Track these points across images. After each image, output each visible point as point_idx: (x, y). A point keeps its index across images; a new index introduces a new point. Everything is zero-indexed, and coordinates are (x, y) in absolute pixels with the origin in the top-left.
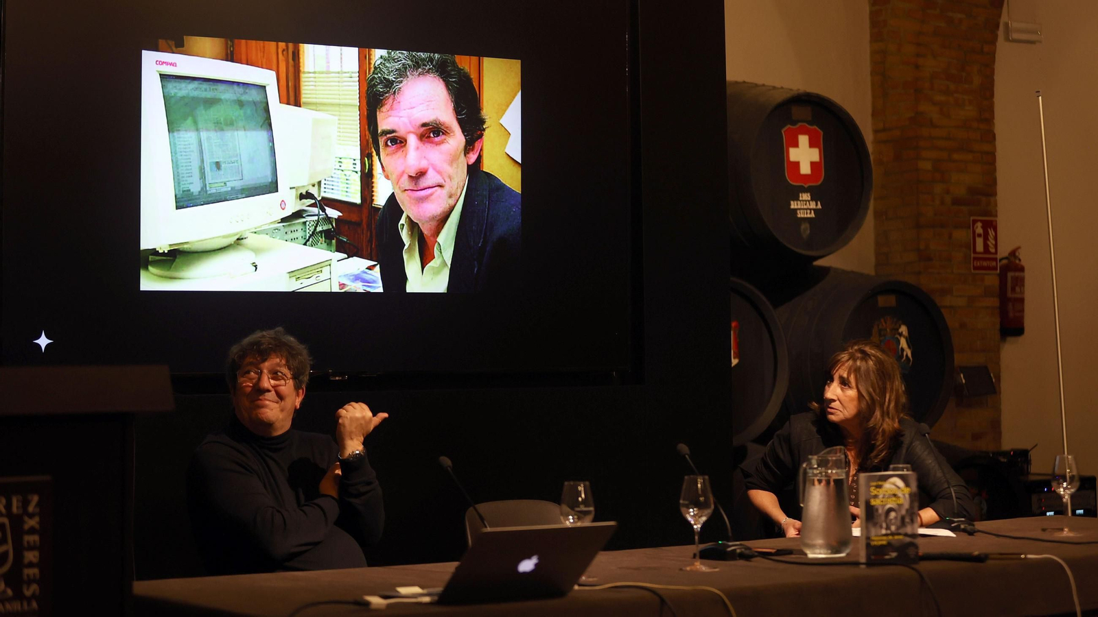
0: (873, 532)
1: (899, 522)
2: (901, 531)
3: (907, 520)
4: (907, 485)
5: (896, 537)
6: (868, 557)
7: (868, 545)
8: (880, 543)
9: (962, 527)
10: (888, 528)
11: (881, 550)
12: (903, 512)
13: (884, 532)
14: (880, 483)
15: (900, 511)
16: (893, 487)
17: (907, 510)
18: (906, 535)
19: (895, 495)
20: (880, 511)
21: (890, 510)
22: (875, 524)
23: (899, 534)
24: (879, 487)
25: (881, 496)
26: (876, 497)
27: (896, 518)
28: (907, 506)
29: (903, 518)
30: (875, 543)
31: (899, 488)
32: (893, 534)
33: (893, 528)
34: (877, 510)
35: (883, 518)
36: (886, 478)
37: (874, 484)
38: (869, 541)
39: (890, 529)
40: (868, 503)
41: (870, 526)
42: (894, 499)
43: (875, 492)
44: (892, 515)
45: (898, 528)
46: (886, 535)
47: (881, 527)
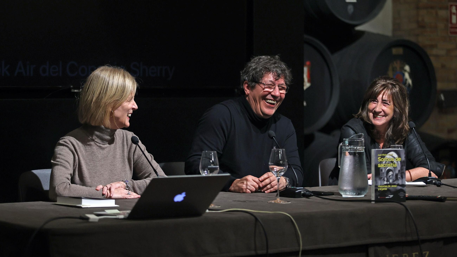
0: (379, 182)
1: (394, 178)
2: (395, 183)
3: (399, 176)
4: (399, 156)
5: (393, 186)
6: (376, 197)
7: (376, 190)
8: (383, 189)
9: (434, 182)
10: (387, 181)
11: (383, 193)
12: (397, 172)
13: (385, 183)
14: (383, 155)
15: (395, 170)
16: (391, 157)
17: (399, 171)
18: (398, 185)
19: (392, 162)
20: (383, 171)
21: (389, 170)
22: (380, 178)
23: (394, 184)
24: (384, 157)
25: (384, 162)
26: (381, 162)
27: (392, 175)
28: (399, 168)
29: (397, 175)
30: (381, 189)
31: (395, 158)
32: (390, 184)
33: (391, 181)
34: (382, 170)
35: (385, 175)
36: (387, 152)
37: (380, 155)
38: (376, 188)
39: (389, 181)
40: (376, 166)
41: (378, 179)
42: (392, 164)
43: (381, 160)
44: (391, 173)
45: (394, 181)
46: (387, 185)
47: (384, 180)
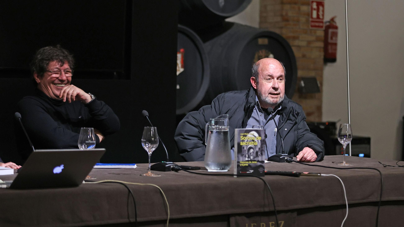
0: (241, 159)
1: (255, 155)
2: (256, 159)
3: (259, 153)
4: (260, 135)
5: (253, 162)
6: (238, 171)
7: (238, 166)
8: (245, 165)
10: (248, 158)
11: (245, 168)
12: (257, 149)
13: (247, 159)
14: (245, 134)
15: (255, 148)
16: (253, 136)
17: (259, 149)
18: (258, 161)
19: (253, 141)
20: (245, 148)
21: (250, 148)
22: (242, 155)
23: (255, 161)
24: (246, 136)
25: (246, 141)
26: (243, 141)
27: (253, 152)
28: (259, 146)
29: (257, 153)
30: (242, 165)
31: (255, 137)
32: (251, 161)
33: (252, 157)
34: (244, 148)
35: (247, 152)
36: (249, 132)
37: (243, 134)
38: (239, 164)
39: (250, 158)
40: (239, 144)
41: (240, 156)
42: (253, 142)
43: (243, 139)
44: (252, 151)
45: (254, 158)
46: (248, 161)
47: (245, 156)
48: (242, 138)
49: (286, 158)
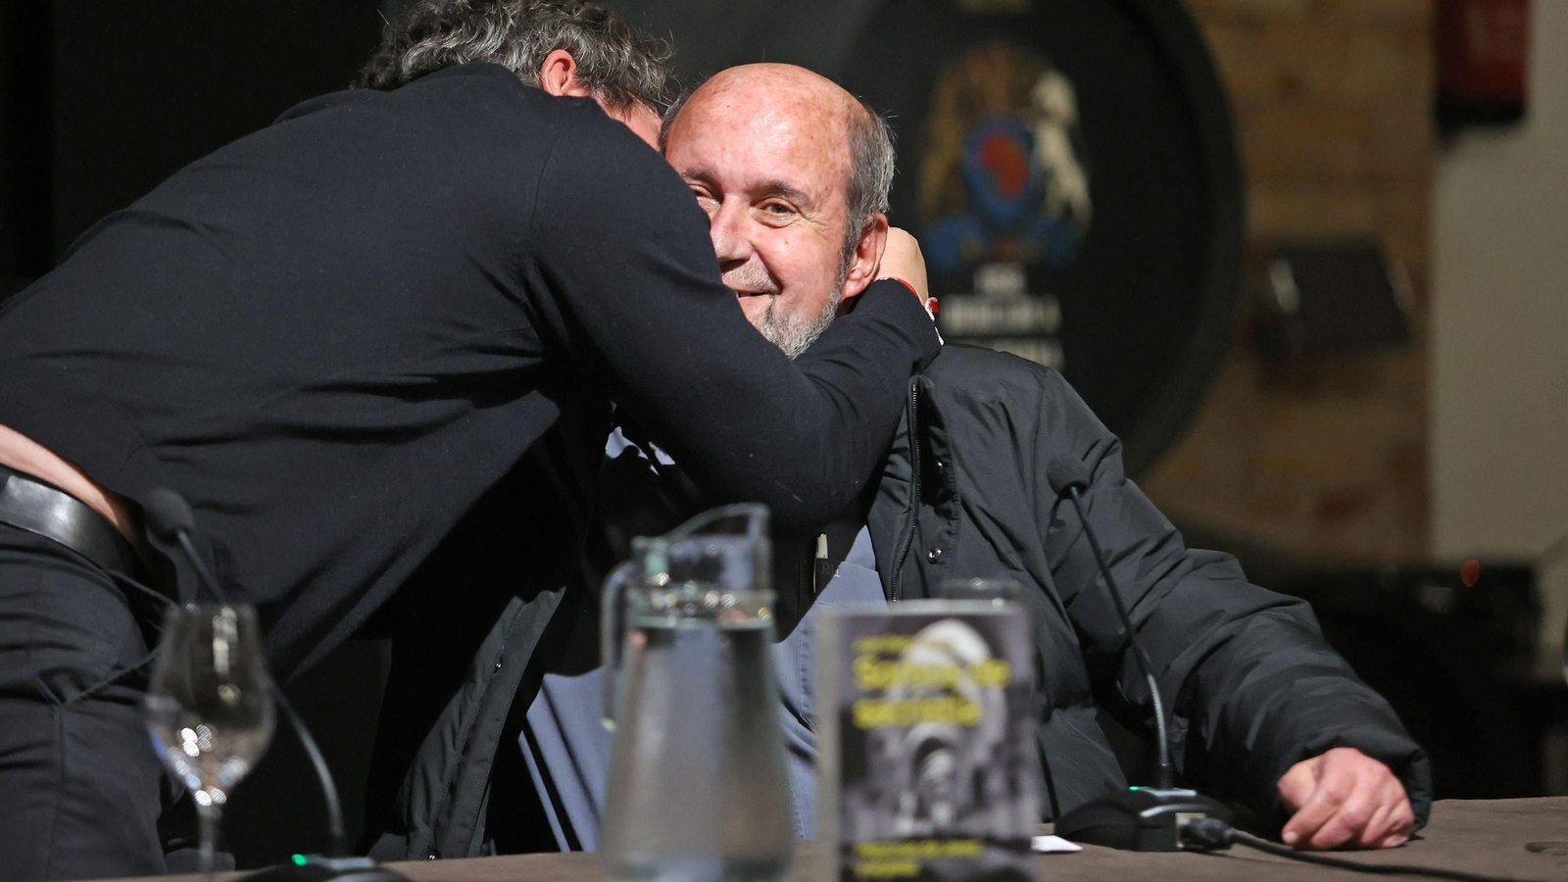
0: (866, 824)
1: (963, 792)
2: (975, 824)
3: (996, 783)
4: (997, 650)
5: (957, 849)
7: (847, 878)
8: (894, 869)
10: (918, 815)
12: (980, 754)
13: (906, 825)
14: (892, 643)
15: (967, 746)
16: (944, 659)
17: (995, 749)
18: (990, 841)
19: (949, 691)
20: (893, 749)
21: (930, 746)
22: (873, 798)
23: (962, 837)
24: (889, 657)
25: (896, 693)
26: (877, 694)
27: (952, 776)
28: (993, 730)
29: (979, 778)
30: (874, 869)
31: (964, 662)
32: (940, 836)
33: (942, 814)
34: (880, 745)
35: (903, 774)
36: (914, 626)
37: (872, 646)
38: (849, 861)
39: (931, 817)
40: (846, 720)
41: (856, 800)
42: (945, 704)
43: (876, 678)
44: (939, 764)
45: (961, 814)
46: (916, 839)
47: (896, 808)
48: (869, 674)
49: (1183, 820)
